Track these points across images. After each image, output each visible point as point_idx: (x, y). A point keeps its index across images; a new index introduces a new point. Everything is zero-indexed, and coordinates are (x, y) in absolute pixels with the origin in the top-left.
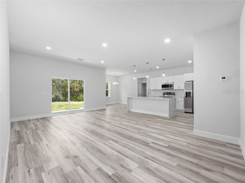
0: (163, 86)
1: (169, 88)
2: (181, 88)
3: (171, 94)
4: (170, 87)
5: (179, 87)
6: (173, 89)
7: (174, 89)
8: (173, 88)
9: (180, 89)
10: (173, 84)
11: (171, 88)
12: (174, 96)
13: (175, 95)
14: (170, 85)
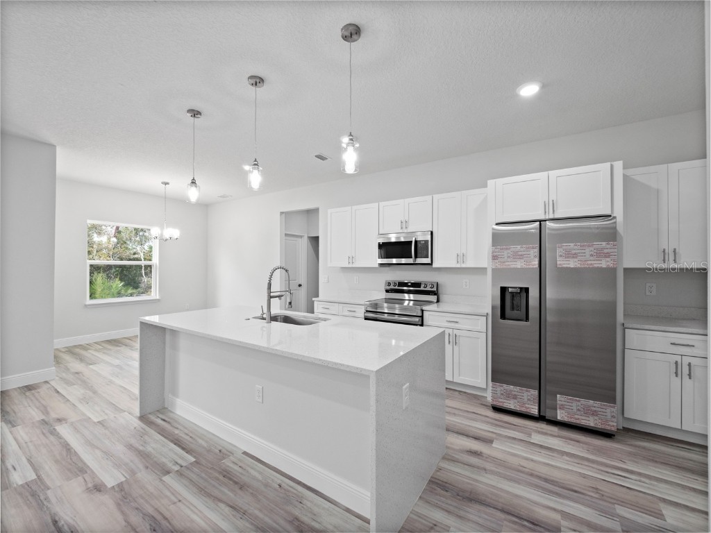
0: (386, 249)
1: (410, 261)
2: (470, 264)
3: (422, 288)
4: (416, 257)
5: (461, 257)
6: (431, 264)
7: (435, 265)
8: (427, 261)
9: (463, 266)
10: (429, 238)
11: (419, 260)
12: (438, 301)
13: (441, 296)
14: (416, 242)
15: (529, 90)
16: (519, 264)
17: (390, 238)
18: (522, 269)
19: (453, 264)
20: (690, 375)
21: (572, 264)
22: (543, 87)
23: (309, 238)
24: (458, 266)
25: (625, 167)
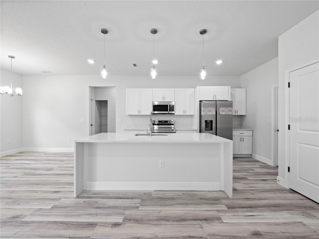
0: (156, 108)
2: (188, 114)
3: (168, 123)
4: (169, 111)
5: (185, 111)
7: (175, 114)
8: (173, 112)
15: (219, 62)
16: (210, 113)
17: (155, 103)
18: (211, 115)
19: (182, 114)
20: (243, 141)
21: (223, 113)
22: (223, 61)
23: (95, 100)
24: (184, 114)
25: (231, 88)
